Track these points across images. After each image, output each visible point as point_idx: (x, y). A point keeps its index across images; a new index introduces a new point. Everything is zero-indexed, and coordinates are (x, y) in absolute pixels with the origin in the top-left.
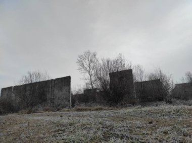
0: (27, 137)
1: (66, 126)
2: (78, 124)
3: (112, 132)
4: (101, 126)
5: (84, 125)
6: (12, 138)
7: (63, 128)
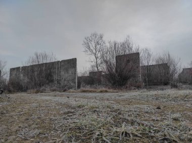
0: (39, 118)
1: (74, 108)
2: (86, 107)
3: (121, 116)
4: (109, 110)
5: (92, 108)
6: (24, 118)
7: (73, 110)
